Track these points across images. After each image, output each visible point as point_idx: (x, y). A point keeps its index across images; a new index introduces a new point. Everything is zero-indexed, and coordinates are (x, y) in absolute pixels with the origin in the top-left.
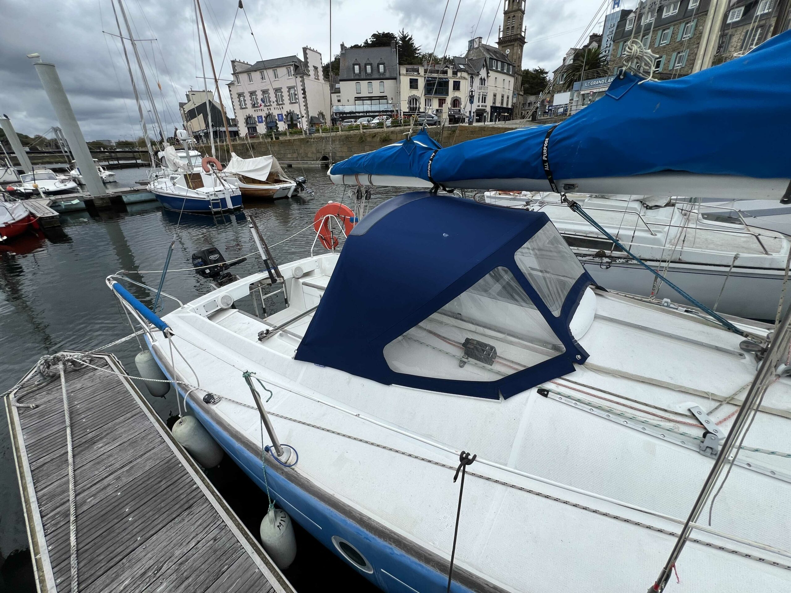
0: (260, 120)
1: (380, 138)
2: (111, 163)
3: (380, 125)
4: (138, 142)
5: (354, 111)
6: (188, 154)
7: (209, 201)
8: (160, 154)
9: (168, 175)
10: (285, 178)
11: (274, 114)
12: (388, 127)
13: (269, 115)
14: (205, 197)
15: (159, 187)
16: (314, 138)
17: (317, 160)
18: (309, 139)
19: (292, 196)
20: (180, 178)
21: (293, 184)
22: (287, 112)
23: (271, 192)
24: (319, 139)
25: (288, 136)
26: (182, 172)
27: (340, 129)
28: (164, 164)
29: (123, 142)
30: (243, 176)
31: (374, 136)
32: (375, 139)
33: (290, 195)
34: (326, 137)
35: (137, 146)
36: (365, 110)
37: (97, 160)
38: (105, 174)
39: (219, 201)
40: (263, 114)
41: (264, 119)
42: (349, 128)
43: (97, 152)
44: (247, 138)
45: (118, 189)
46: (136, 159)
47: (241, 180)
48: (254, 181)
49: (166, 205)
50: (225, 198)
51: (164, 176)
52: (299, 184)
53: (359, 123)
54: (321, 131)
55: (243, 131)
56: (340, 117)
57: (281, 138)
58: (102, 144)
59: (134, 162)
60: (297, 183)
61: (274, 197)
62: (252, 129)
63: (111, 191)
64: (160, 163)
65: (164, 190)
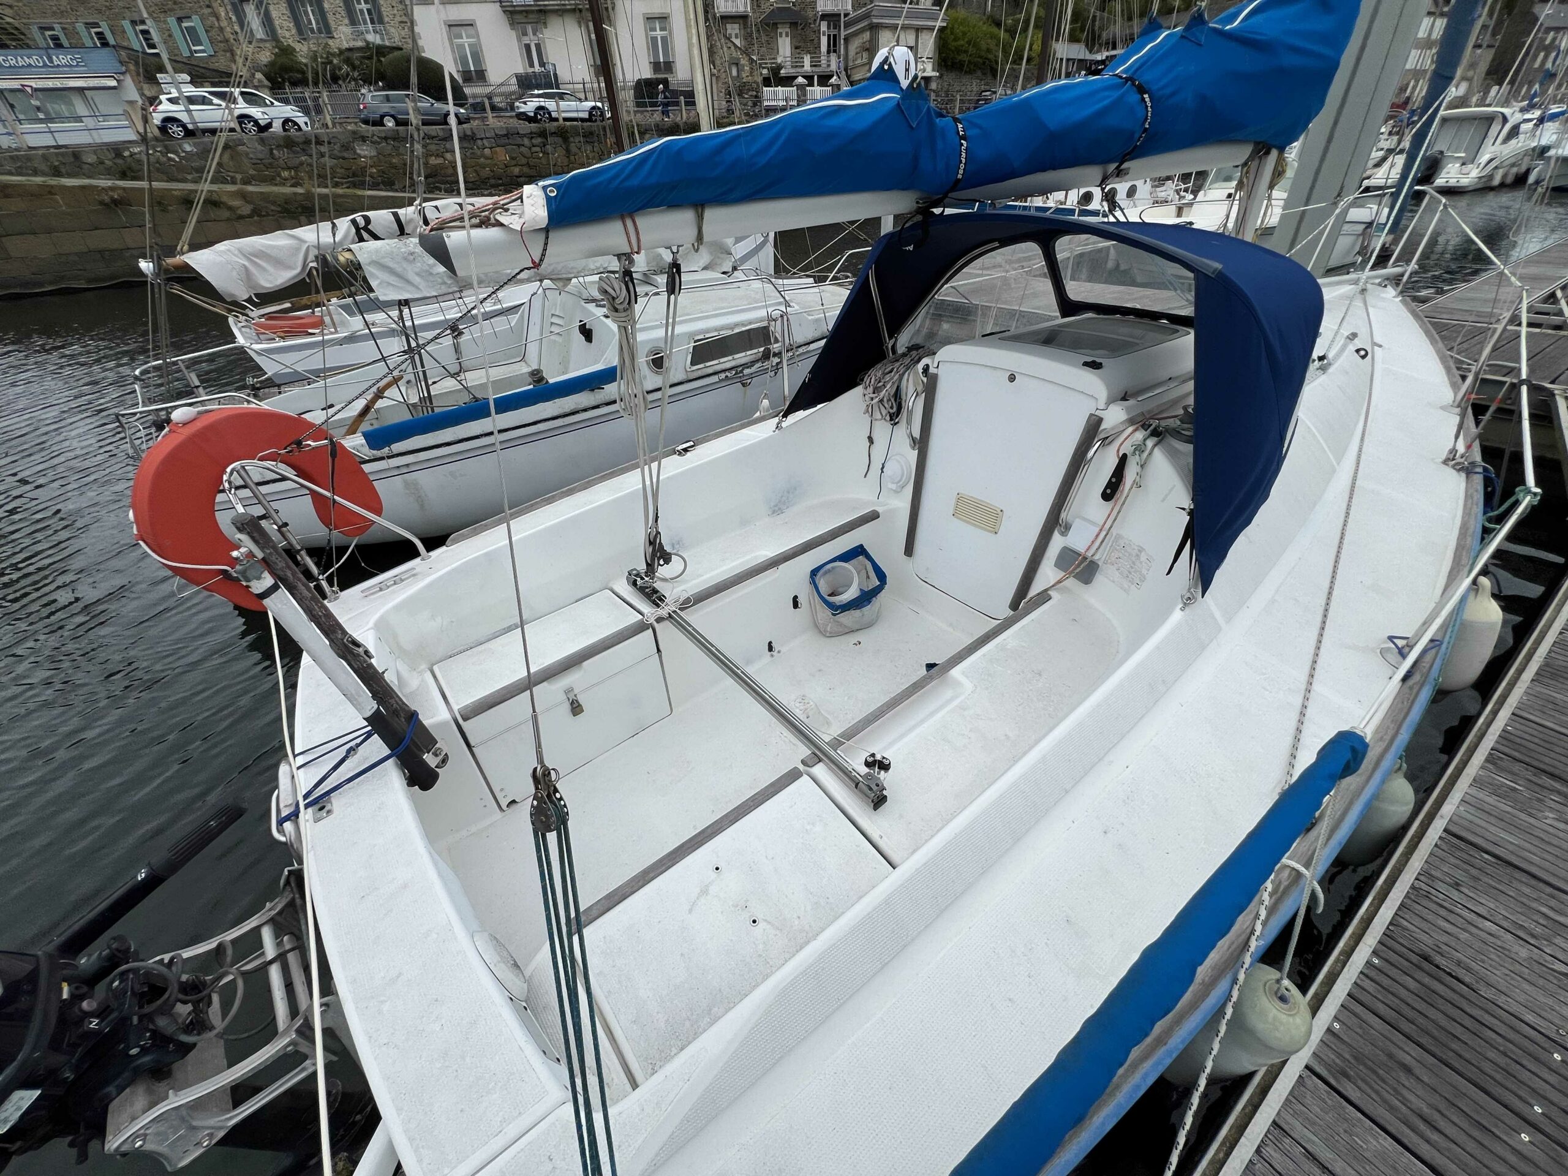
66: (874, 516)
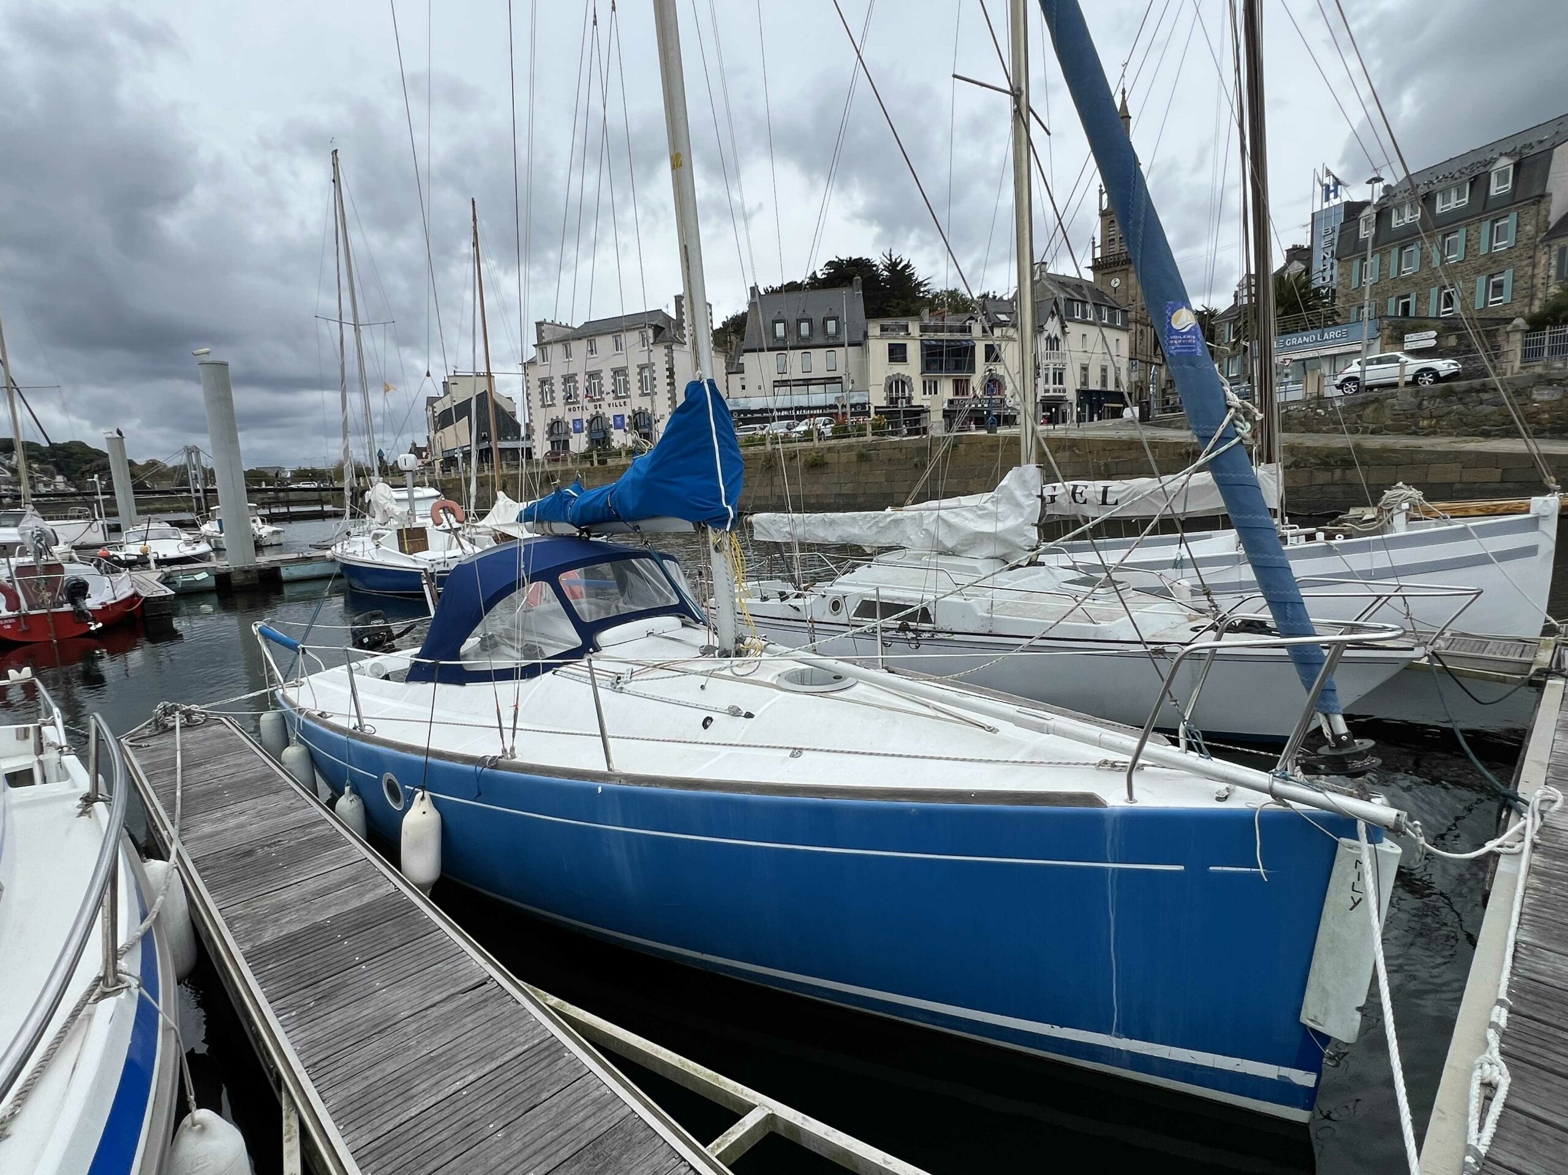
0: (578, 427)
1: (806, 461)
3: (809, 435)
4: (334, 470)
5: (772, 407)
6: (411, 494)
8: (368, 495)
11: (606, 416)
12: (824, 439)
13: (596, 418)
14: (427, 567)
15: (350, 551)
20: (390, 537)
22: (633, 411)
26: (397, 526)
28: (367, 514)
29: (306, 470)
31: (794, 456)
32: (795, 462)
35: (331, 479)
36: (795, 405)
37: (254, 504)
38: (267, 530)
40: (586, 416)
41: (585, 425)
43: (257, 490)
44: (545, 461)
45: (279, 556)
46: (322, 503)
51: (363, 534)
53: (768, 432)
55: (541, 447)
56: (741, 420)
57: (611, 462)
58: (266, 475)
59: (317, 508)
62: (560, 444)
65: (358, 556)
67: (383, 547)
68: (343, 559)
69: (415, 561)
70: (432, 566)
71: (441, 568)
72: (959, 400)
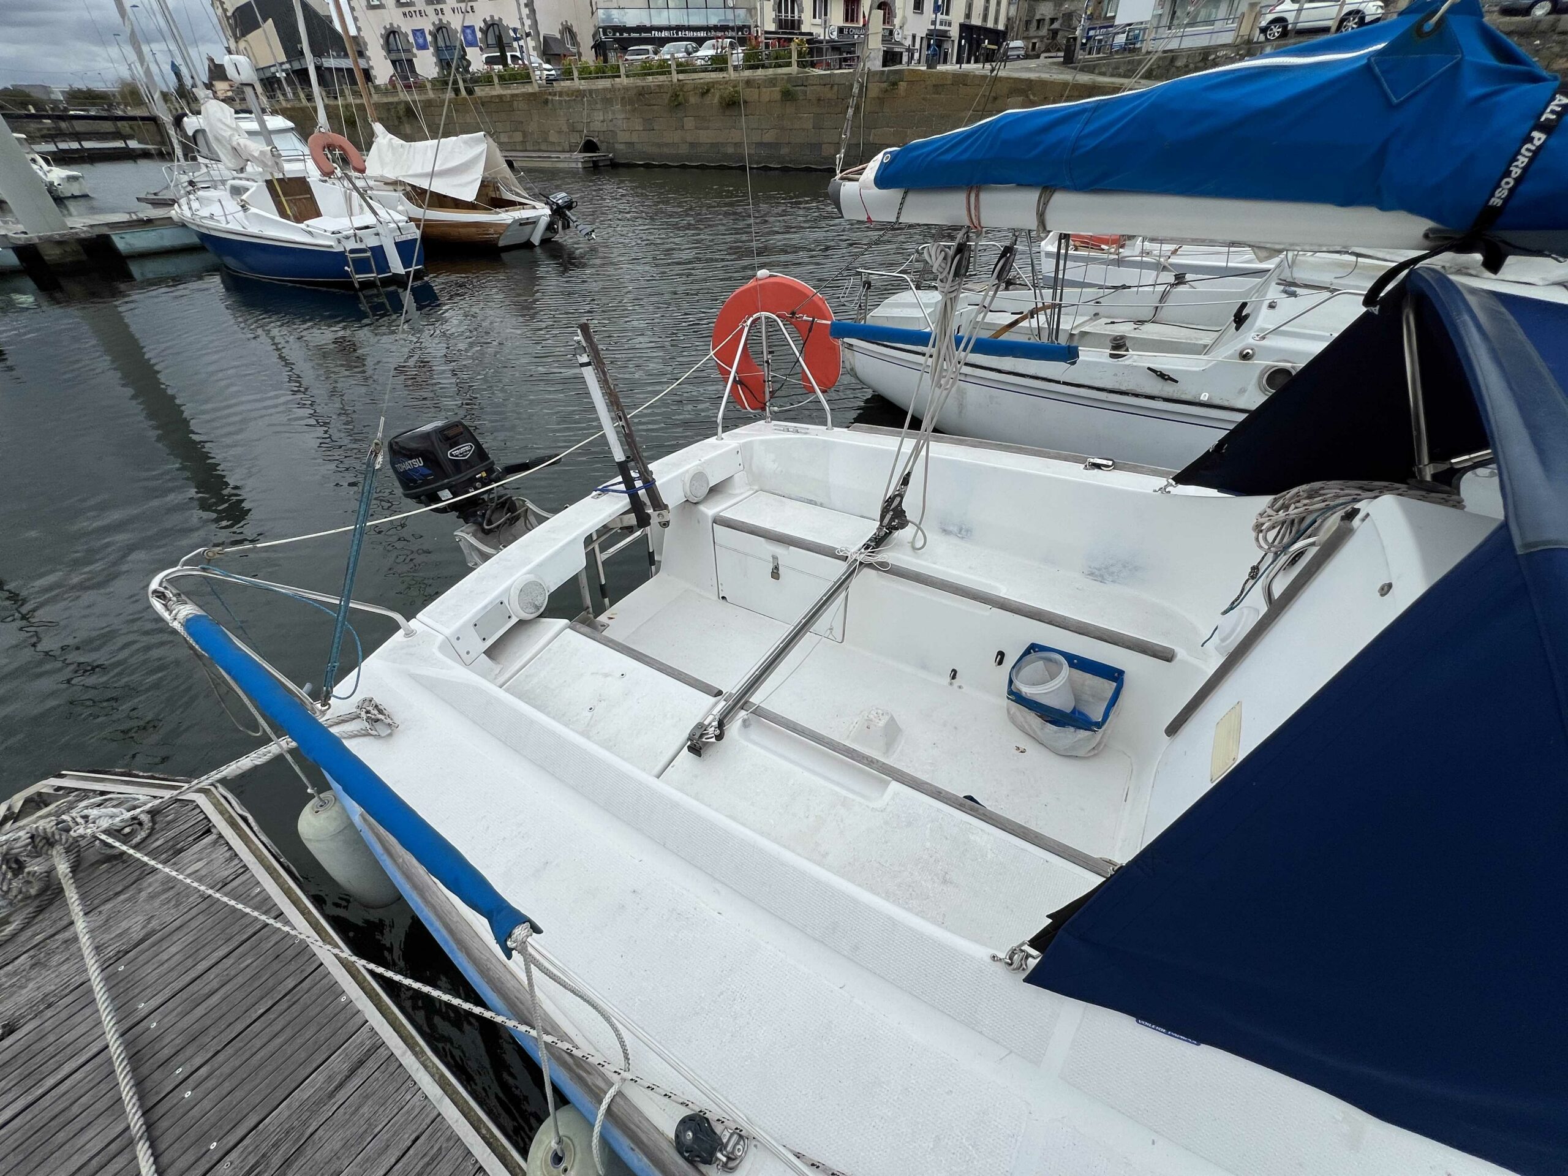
0: (421, 41)
1: (721, 97)
2: (63, 146)
3: (719, 62)
4: (119, 92)
5: (648, 25)
6: (262, 123)
7: (342, 254)
8: (191, 123)
9: (223, 182)
10: (518, 194)
11: (453, 26)
12: (736, 68)
13: (441, 29)
14: (332, 243)
15: (205, 212)
16: (561, 94)
17: (571, 151)
18: (550, 94)
19: (544, 242)
20: (256, 190)
21: (543, 212)
22: (485, 21)
23: (492, 231)
24: (572, 94)
25: (497, 86)
26: (260, 173)
27: (622, 71)
28: (204, 149)
29: (80, 91)
30: (413, 187)
31: (706, 91)
32: (708, 99)
33: (536, 240)
34: (591, 91)
35: (119, 104)
36: (674, 23)
37: (24, 136)
38: (57, 174)
39: (369, 254)
40: (428, 27)
41: (429, 38)
42: (644, 68)
43: (20, 117)
44: (394, 87)
45: (97, 217)
46: (125, 138)
47: (410, 199)
48: (442, 201)
49: (230, 261)
50: (381, 246)
51: (213, 185)
52: (559, 212)
53: (668, 57)
54: (576, 74)
55: (383, 71)
56: (616, 40)
57: (480, 91)
58: (29, 96)
59: (120, 144)
60: (551, 209)
61: (501, 244)
62: (403, 65)
63: (79, 222)
64: (193, 146)
65: (218, 221)
66: (1166, 656)
67: (253, 210)
68: (198, 226)
69: (310, 233)
70: (339, 241)
71: (351, 245)
72: (849, 28)
